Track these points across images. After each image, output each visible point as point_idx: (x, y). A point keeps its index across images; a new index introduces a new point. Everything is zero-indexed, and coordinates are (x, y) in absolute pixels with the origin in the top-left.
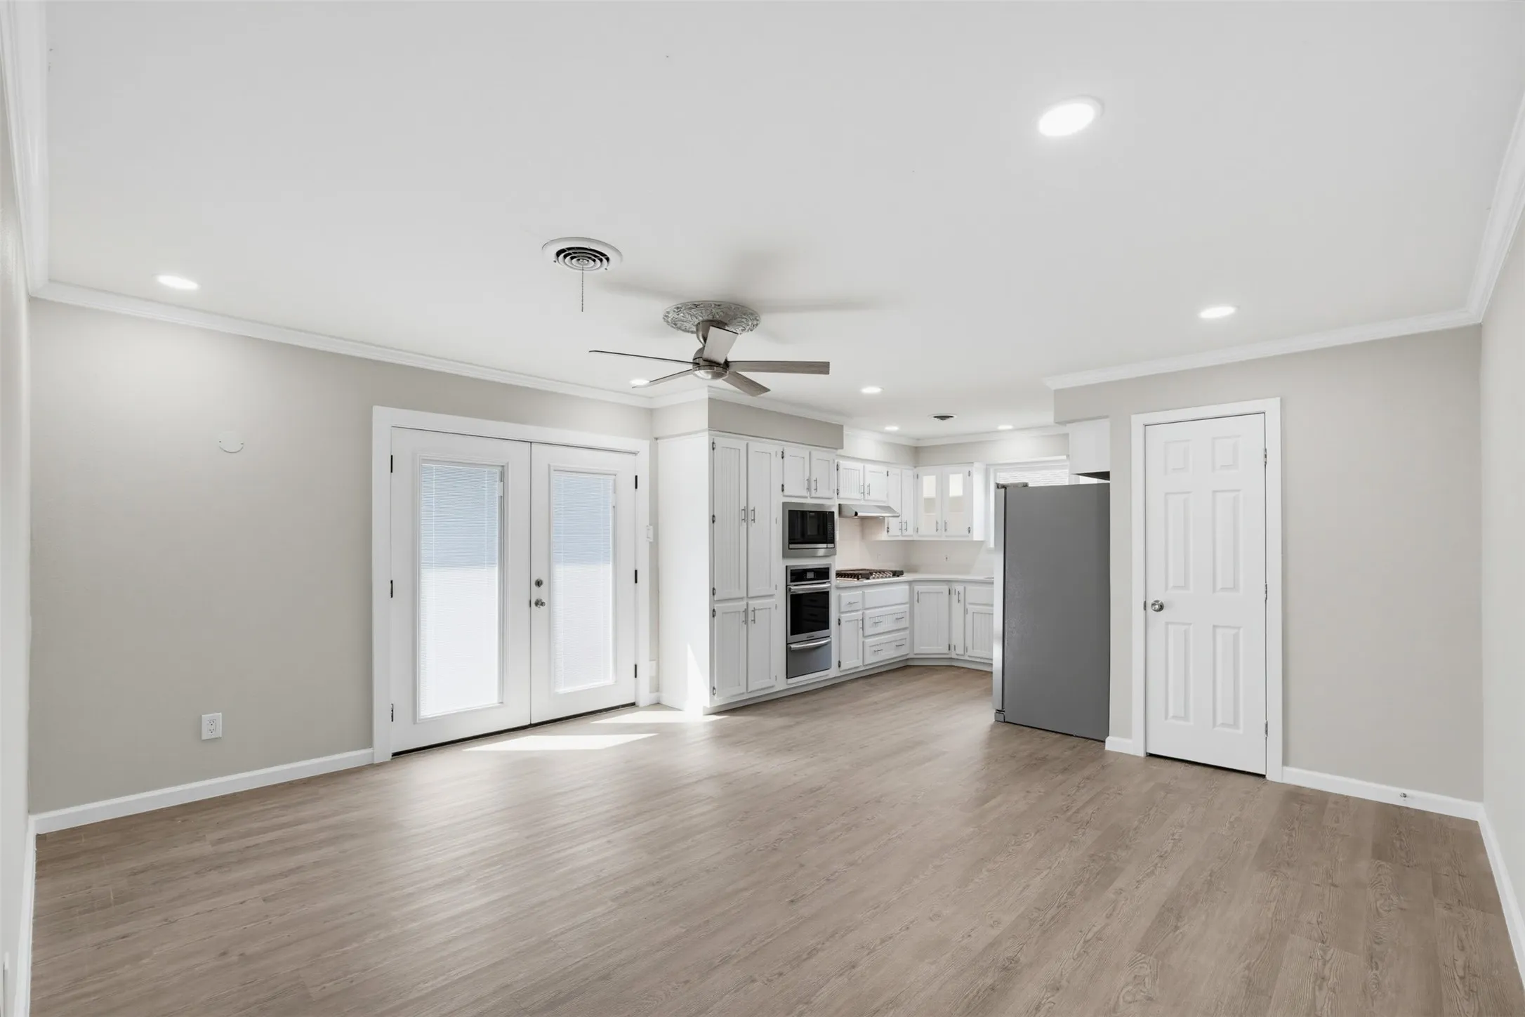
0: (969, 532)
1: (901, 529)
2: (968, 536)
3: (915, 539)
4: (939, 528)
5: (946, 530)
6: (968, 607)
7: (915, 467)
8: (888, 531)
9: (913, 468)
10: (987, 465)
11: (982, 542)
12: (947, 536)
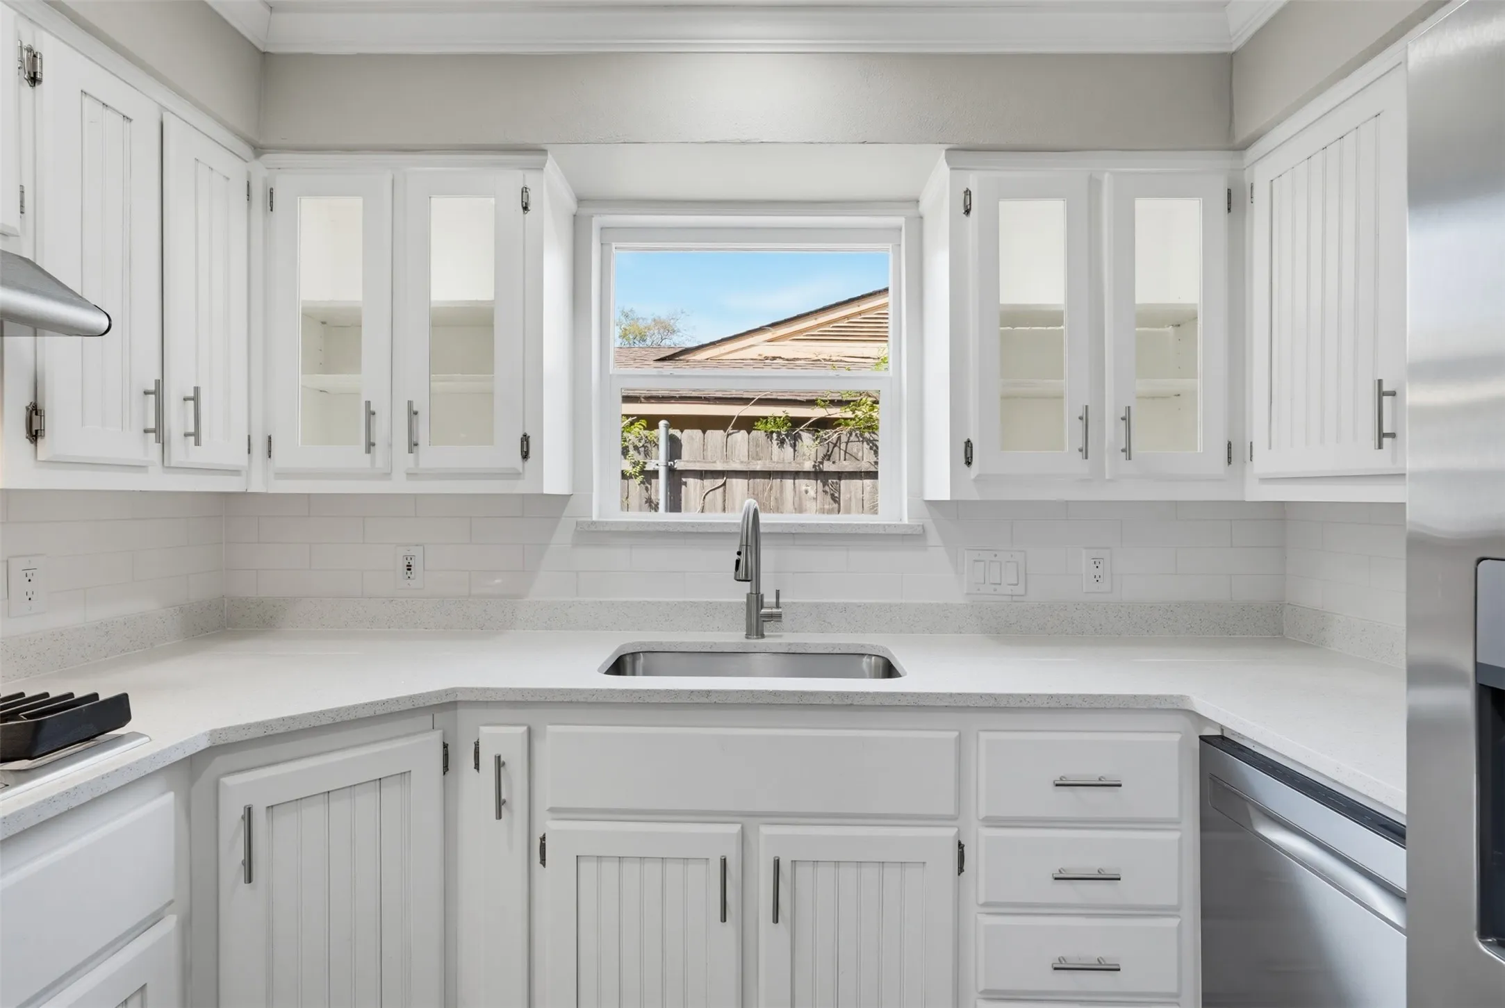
0: (525, 456)
1: (159, 431)
2: (517, 475)
3: (257, 486)
4: (380, 435)
5: (413, 445)
6: (548, 825)
7: (259, 150)
8: (34, 435)
9: (246, 151)
10: (581, 201)
11: (562, 501)
12: (411, 475)
